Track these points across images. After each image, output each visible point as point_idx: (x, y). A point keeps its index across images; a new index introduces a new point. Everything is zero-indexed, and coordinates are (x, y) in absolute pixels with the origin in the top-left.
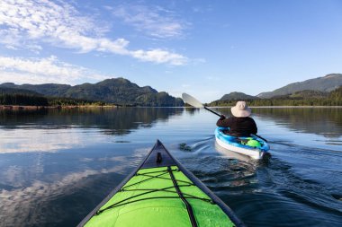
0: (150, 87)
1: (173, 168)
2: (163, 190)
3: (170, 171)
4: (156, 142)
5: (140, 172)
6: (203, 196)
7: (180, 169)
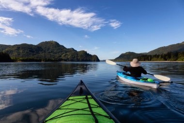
0: (73, 49)
1: (89, 97)
2: (82, 109)
3: (87, 98)
4: (80, 81)
5: (70, 98)
6: (105, 114)
7: (93, 98)
